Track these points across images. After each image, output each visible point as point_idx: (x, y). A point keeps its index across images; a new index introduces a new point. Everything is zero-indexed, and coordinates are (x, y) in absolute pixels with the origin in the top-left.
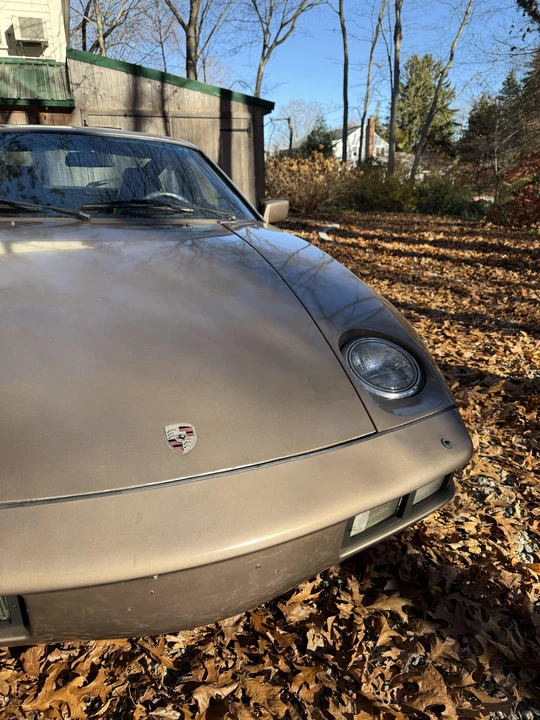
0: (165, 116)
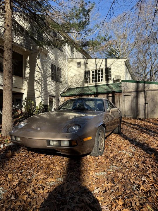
0: (144, 91)
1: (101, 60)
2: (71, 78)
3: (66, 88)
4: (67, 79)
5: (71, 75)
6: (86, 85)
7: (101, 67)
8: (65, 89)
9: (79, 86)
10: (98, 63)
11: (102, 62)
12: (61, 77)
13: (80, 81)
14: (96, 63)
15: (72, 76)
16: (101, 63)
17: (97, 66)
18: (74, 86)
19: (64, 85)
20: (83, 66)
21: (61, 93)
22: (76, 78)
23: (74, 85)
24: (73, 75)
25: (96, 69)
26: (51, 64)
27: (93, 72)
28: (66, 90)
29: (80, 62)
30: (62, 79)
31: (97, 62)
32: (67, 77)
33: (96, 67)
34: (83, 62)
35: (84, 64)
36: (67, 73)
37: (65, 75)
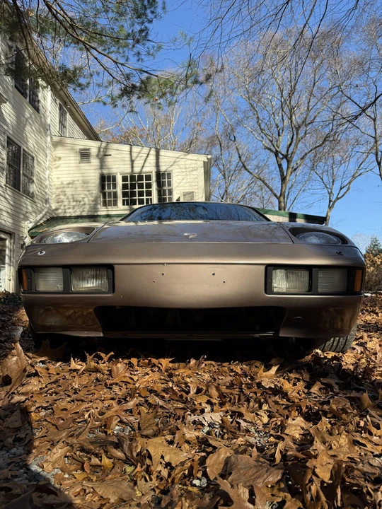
1: (146, 150)
2: (57, 188)
3: (45, 214)
4: (47, 190)
5: (60, 180)
6: (103, 211)
7: (146, 169)
8: (41, 215)
9: (83, 211)
10: (137, 157)
11: (147, 157)
12: (33, 182)
13: (86, 199)
14: (131, 157)
15: (62, 183)
16: (144, 158)
17: (135, 165)
18: (67, 211)
19: (39, 205)
20: (95, 162)
21: (31, 226)
22: (73, 189)
23: (69, 208)
24: (66, 180)
25: (132, 171)
26: (8, 137)
27: (125, 179)
28: (45, 219)
29: (89, 149)
30: (33, 188)
31: (134, 155)
32: (47, 183)
33: (132, 167)
34: (94, 151)
35: (98, 156)
36: (48, 172)
37: (42, 177)
